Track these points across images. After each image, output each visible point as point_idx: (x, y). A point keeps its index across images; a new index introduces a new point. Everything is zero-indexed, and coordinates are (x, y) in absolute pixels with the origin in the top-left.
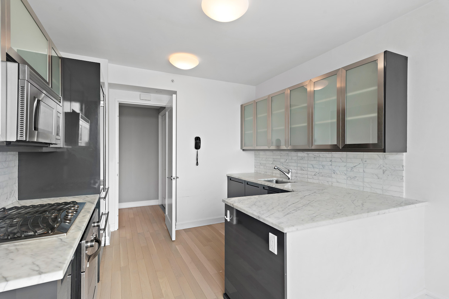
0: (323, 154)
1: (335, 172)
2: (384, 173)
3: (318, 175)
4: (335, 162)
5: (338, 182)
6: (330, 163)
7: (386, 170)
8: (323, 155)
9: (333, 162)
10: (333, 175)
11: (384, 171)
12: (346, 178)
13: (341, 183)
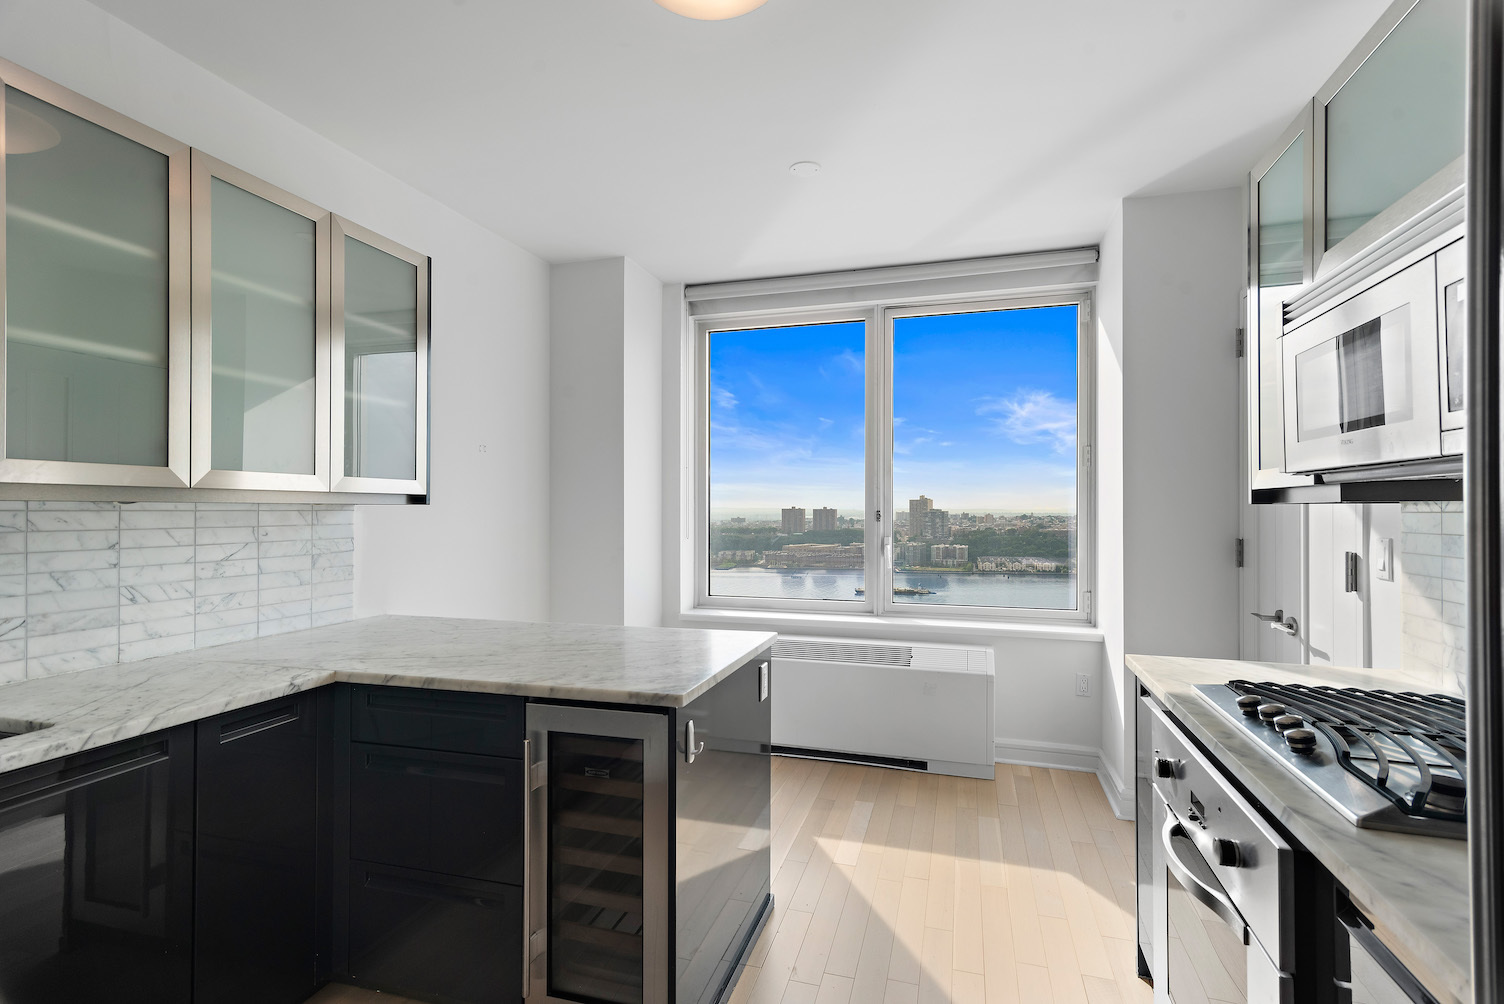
0: (60, 514)
1: (137, 595)
2: (314, 564)
3: (20, 632)
4: (140, 548)
5: (151, 636)
6: (111, 556)
7: (319, 555)
8: (59, 520)
9: (123, 554)
10: (128, 612)
11: (315, 557)
12: (192, 610)
13: (168, 636)
